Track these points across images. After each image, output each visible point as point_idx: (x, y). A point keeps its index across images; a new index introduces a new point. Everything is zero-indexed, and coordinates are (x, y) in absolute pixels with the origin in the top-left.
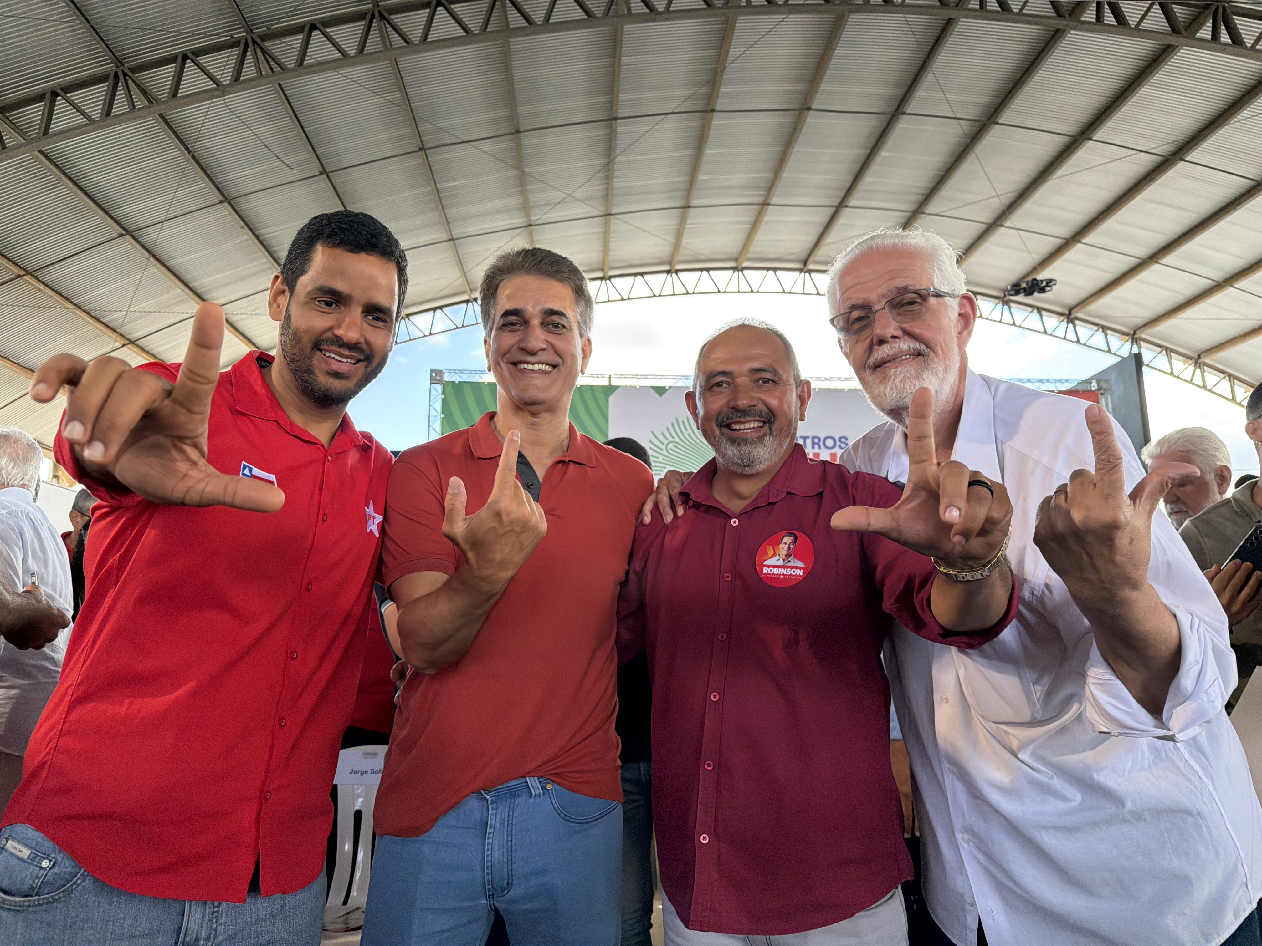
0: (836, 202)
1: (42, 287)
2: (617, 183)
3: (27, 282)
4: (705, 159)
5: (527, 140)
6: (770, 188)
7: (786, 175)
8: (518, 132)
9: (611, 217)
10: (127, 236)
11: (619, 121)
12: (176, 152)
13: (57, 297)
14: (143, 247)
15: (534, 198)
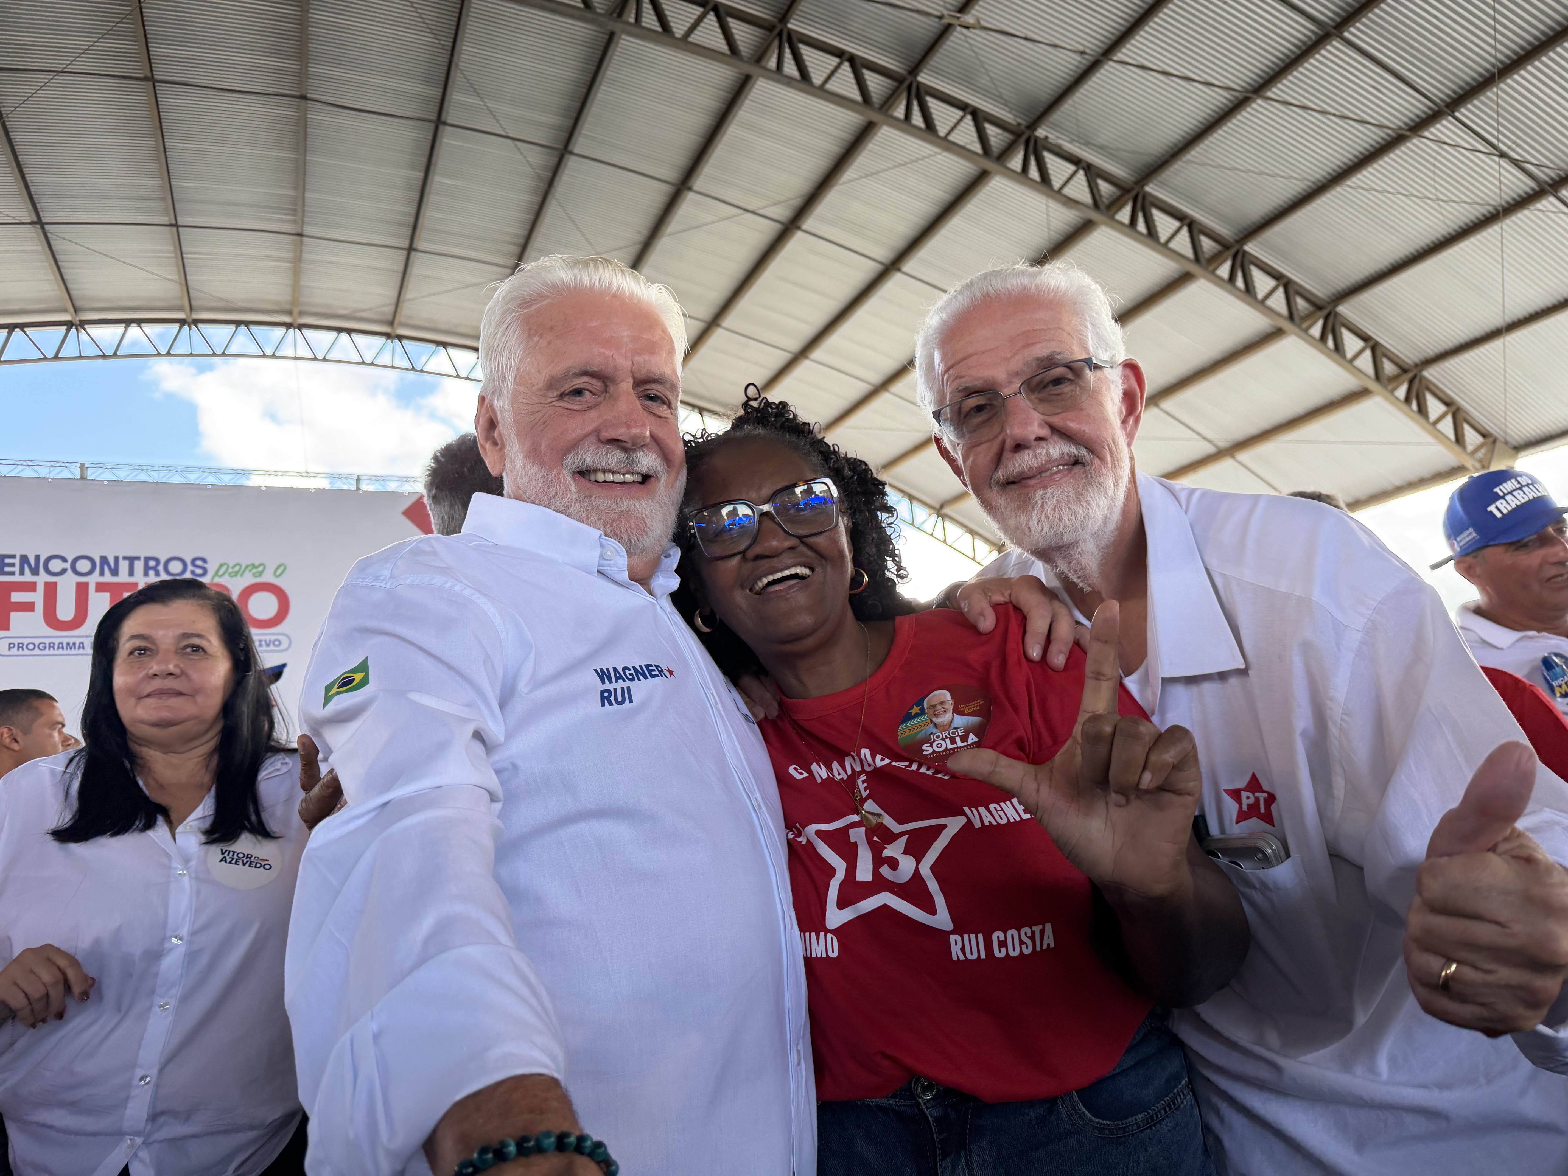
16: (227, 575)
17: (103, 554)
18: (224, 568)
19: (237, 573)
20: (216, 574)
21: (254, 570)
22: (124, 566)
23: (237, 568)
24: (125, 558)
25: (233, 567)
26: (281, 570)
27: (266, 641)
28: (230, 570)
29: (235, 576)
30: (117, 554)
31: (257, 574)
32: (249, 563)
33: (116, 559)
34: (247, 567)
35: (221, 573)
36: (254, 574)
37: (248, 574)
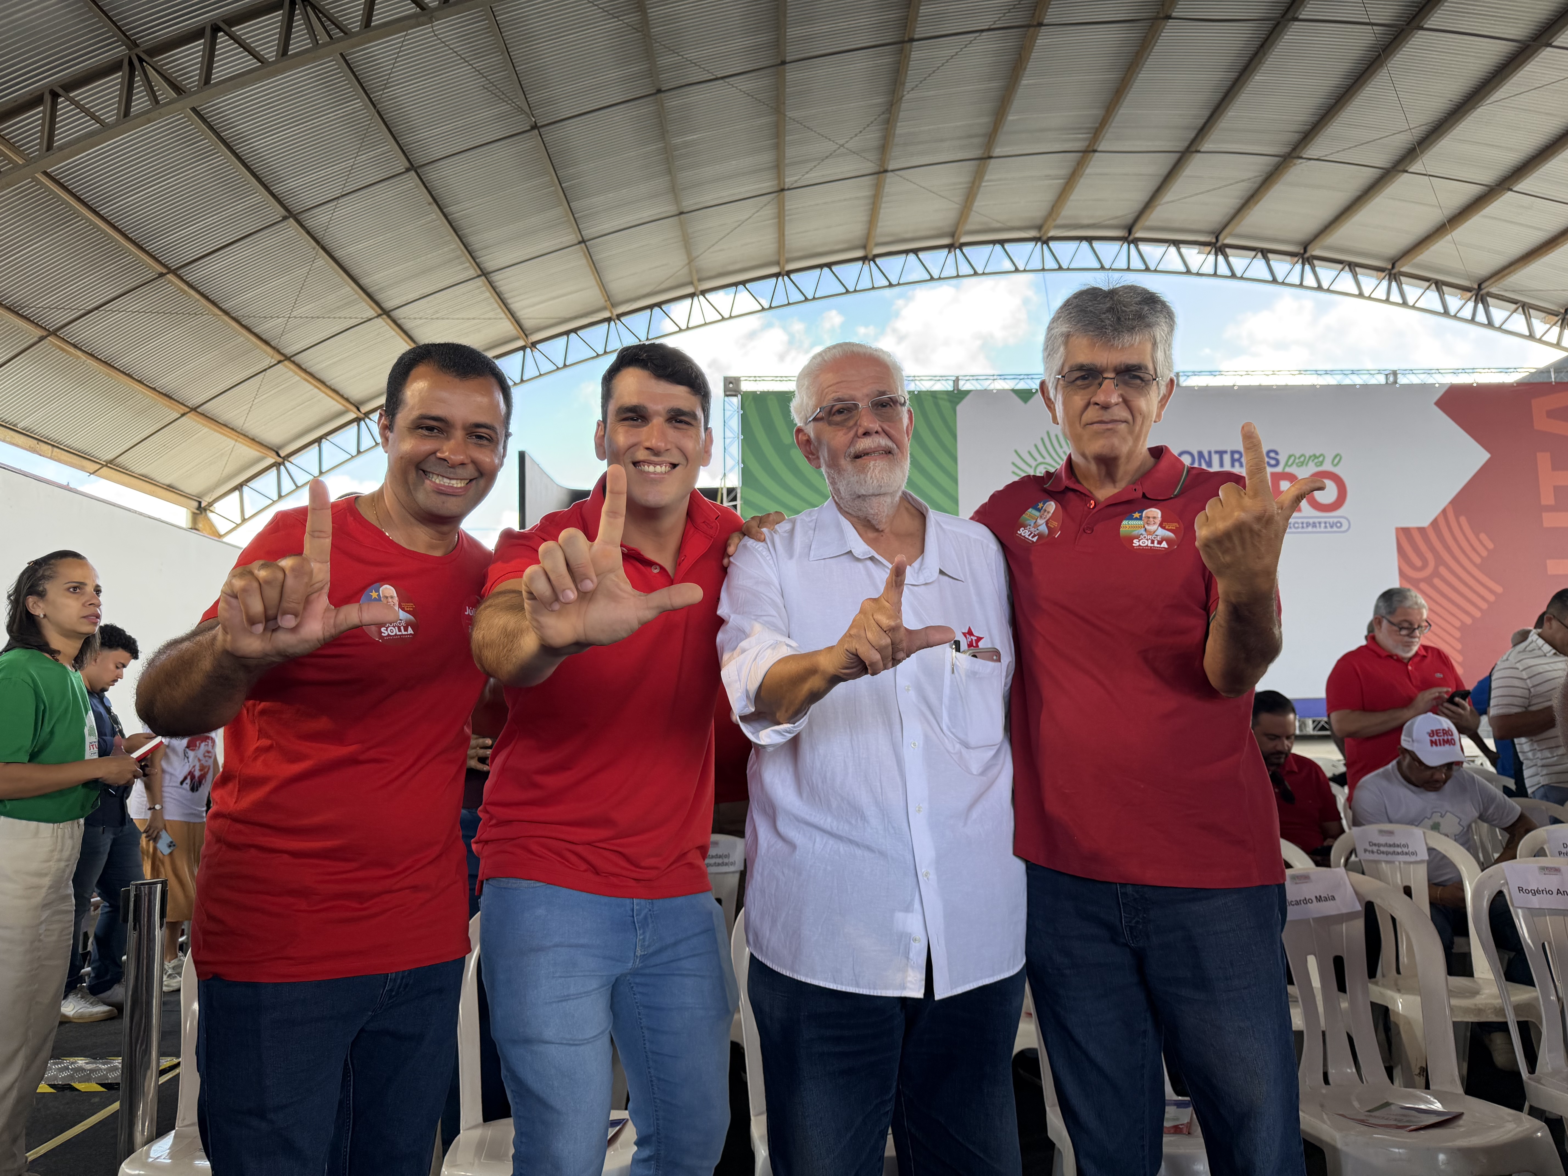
0: (1181, 146)
1: (186, 288)
2: (902, 129)
3: (170, 282)
4: (1021, 91)
5: (792, 74)
6: (1098, 130)
7: (1124, 111)
8: (784, 63)
9: (889, 174)
10: (291, 219)
11: (915, 43)
12: (358, 103)
13: (203, 301)
14: (308, 233)
15: (791, 152)
16: (1294, 465)
17: (1200, 449)
18: (1293, 458)
19: (1302, 463)
20: (1286, 464)
21: (1316, 460)
22: (1216, 459)
23: (1302, 459)
24: (1216, 452)
25: (1299, 458)
26: (1337, 459)
27: (1330, 523)
28: (1297, 461)
29: (1302, 465)
30: (1209, 449)
31: (1318, 464)
32: (1311, 454)
33: (1210, 453)
34: (1310, 457)
35: (1290, 463)
36: (1316, 464)
37: (1311, 464)
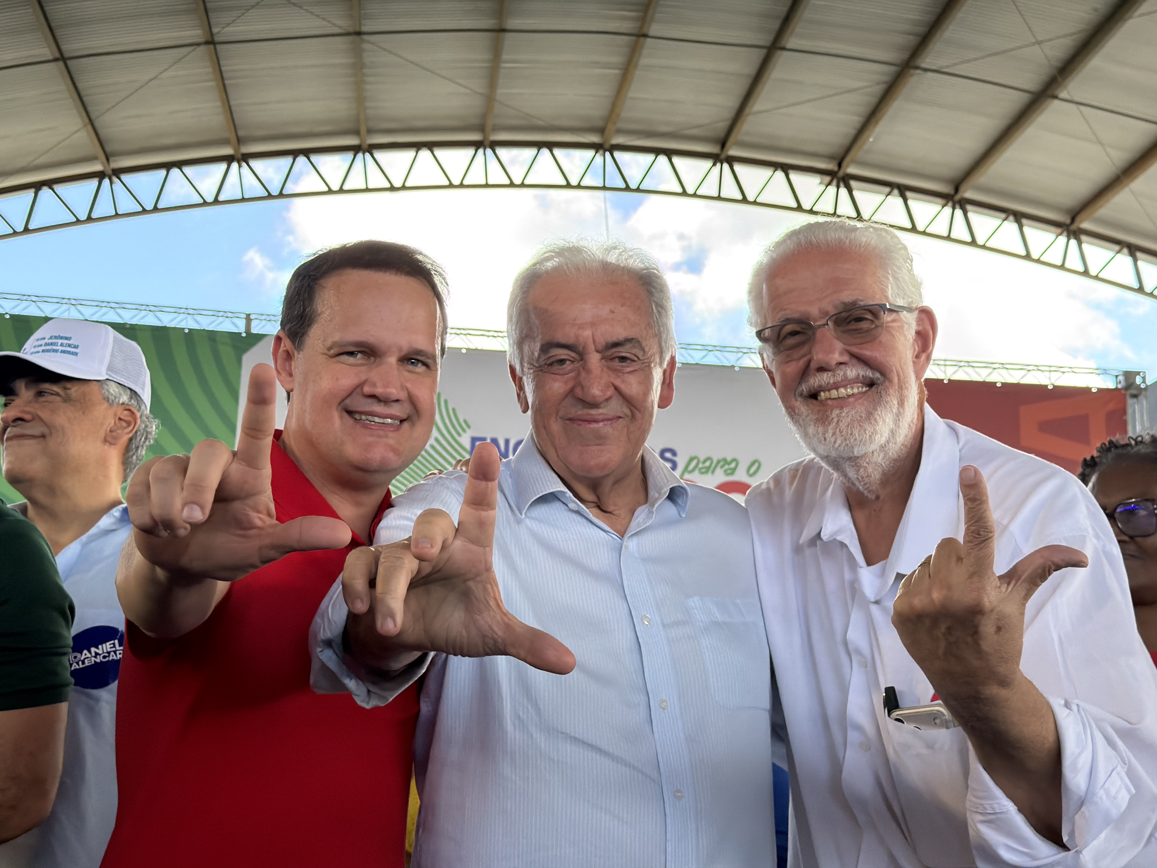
0: (766, 39)
18: (695, 462)
21: (726, 467)
23: (707, 464)
25: (705, 462)
26: (754, 468)
28: (701, 465)
29: (707, 472)
31: (729, 472)
34: (719, 462)
35: (691, 467)
36: (725, 471)
37: (719, 472)
